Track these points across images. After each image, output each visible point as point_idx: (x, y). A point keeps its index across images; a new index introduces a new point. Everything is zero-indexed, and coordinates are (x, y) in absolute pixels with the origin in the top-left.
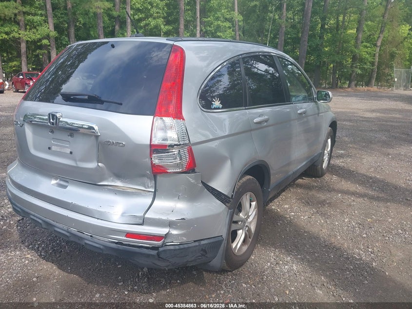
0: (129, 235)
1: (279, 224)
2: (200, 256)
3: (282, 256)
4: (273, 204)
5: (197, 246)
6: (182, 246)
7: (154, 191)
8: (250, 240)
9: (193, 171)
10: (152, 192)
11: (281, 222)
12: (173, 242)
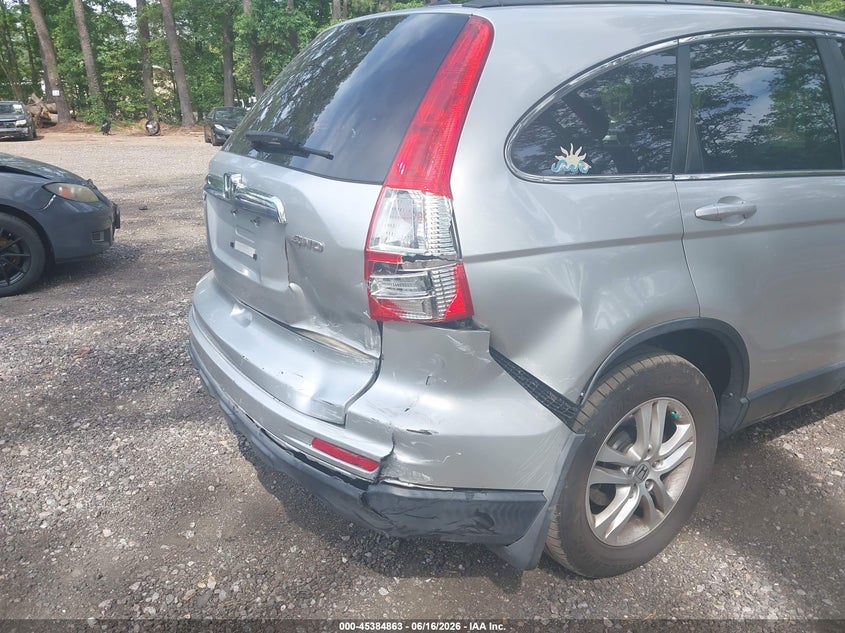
0: (319, 443)
1: (782, 492)
2: (472, 526)
3: (748, 577)
4: (789, 437)
5: (461, 501)
6: (419, 494)
7: (378, 357)
8: (663, 516)
9: (470, 325)
10: (374, 358)
11: (791, 488)
12: (397, 479)
